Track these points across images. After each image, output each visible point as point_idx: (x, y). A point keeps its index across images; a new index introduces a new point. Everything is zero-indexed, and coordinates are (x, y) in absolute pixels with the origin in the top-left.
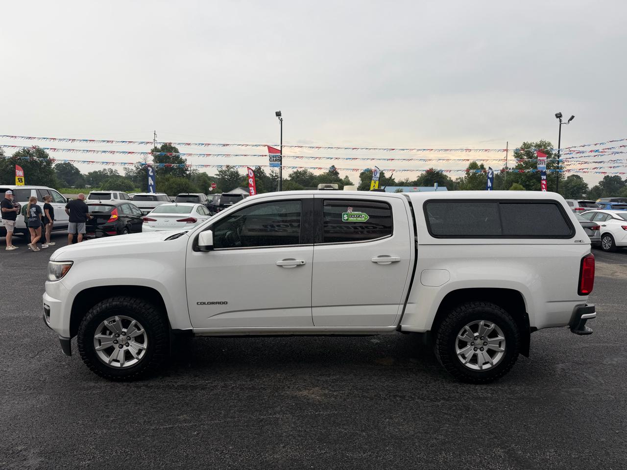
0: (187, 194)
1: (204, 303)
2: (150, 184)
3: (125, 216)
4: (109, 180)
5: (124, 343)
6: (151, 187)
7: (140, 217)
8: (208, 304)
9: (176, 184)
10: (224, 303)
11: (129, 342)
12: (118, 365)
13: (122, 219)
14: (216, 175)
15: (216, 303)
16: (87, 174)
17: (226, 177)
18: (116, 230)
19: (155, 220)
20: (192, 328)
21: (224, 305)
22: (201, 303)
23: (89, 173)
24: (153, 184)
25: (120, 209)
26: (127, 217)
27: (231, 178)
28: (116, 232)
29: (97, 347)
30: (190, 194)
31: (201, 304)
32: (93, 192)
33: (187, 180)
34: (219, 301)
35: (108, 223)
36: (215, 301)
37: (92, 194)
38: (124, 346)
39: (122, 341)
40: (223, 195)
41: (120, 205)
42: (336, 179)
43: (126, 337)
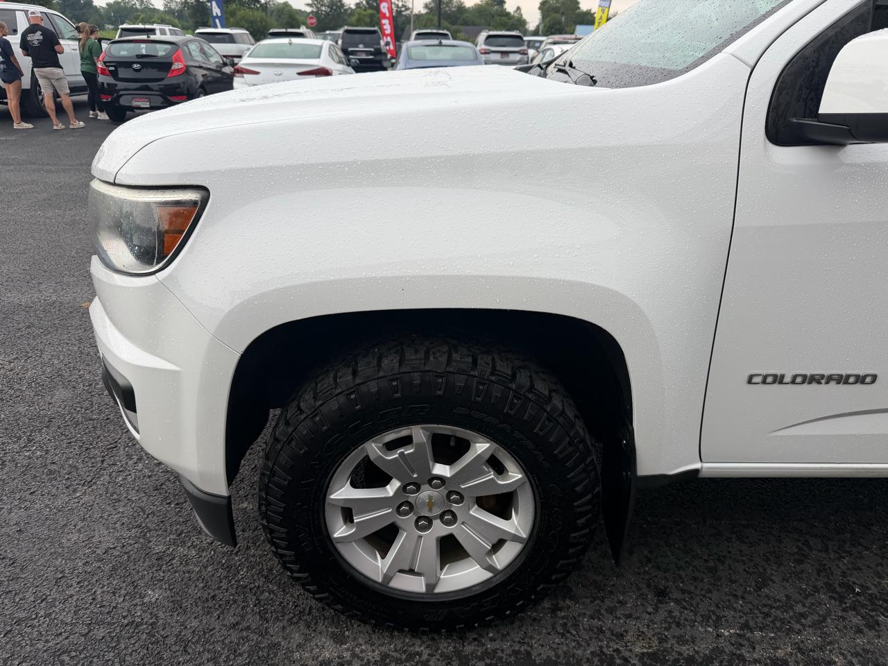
0: (284, 30)
1: (779, 379)
2: (215, 15)
3: (197, 64)
4: (140, 16)
5: (437, 511)
6: (217, 21)
7: (221, 67)
8: (793, 382)
9: (246, 22)
10: (860, 380)
11: (455, 507)
12: (415, 585)
13: (192, 70)
14: (308, 5)
15: (830, 379)
16: (104, 6)
17: (323, 8)
18: (186, 93)
19: (257, 73)
20: (697, 466)
21: (859, 386)
22: (765, 377)
23: (108, 4)
24: (219, 14)
25: (188, 52)
26: (200, 67)
27: (331, 11)
28: (185, 97)
29: (340, 531)
30: (289, 30)
31: (764, 382)
32: (125, 26)
33: (264, 14)
34: (844, 372)
35: (170, 80)
36: (827, 373)
37: (123, 30)
38: (437, 523)
39: (431, 505)
40: (347, 32)
41: (186, 43)
42: (502, 12)
43: (443, 491)
